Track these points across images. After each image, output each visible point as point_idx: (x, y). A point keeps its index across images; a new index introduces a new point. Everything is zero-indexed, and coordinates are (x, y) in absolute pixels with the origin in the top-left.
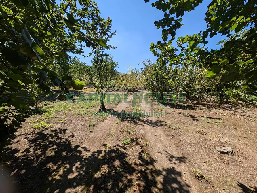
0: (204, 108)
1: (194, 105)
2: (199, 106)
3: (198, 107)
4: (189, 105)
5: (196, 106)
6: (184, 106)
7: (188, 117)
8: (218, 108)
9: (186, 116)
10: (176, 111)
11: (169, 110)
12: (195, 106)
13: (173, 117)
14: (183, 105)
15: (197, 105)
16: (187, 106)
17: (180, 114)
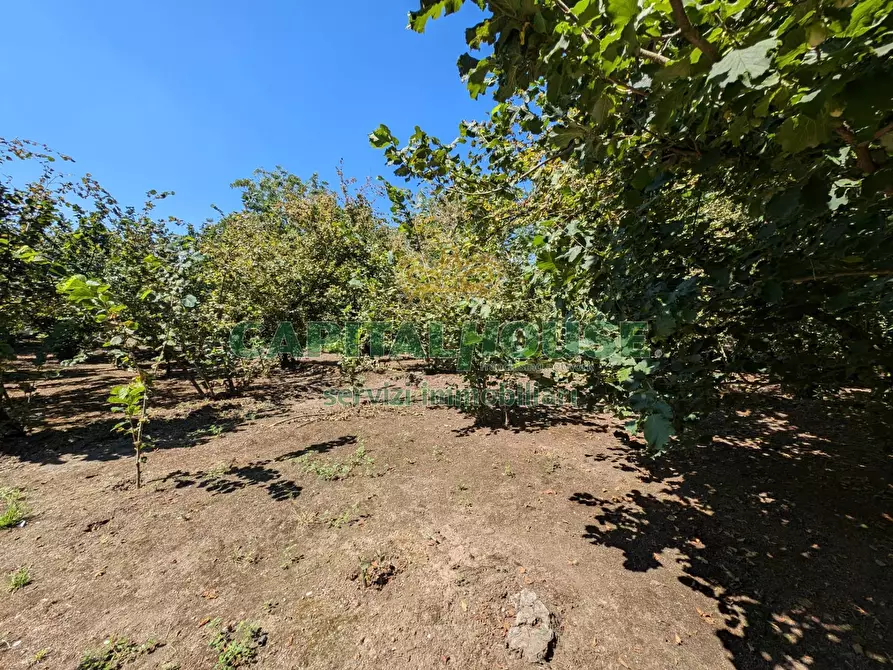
0: (261, 405)
1: (221, 403)
2: (241, 401)
3: (239, 407)
4: (198, 412)
5: (231, 406)
6: (176, 422)
7: (237, 484)
8: (303, 394)
9: (226, 487)
10: (148, 475)
11: (90, 488)
12: (226, 408)
13: (146, 547)
14: (168, 418)
15: (234, 401)
16: (192, 415)
17: (182, 484)
